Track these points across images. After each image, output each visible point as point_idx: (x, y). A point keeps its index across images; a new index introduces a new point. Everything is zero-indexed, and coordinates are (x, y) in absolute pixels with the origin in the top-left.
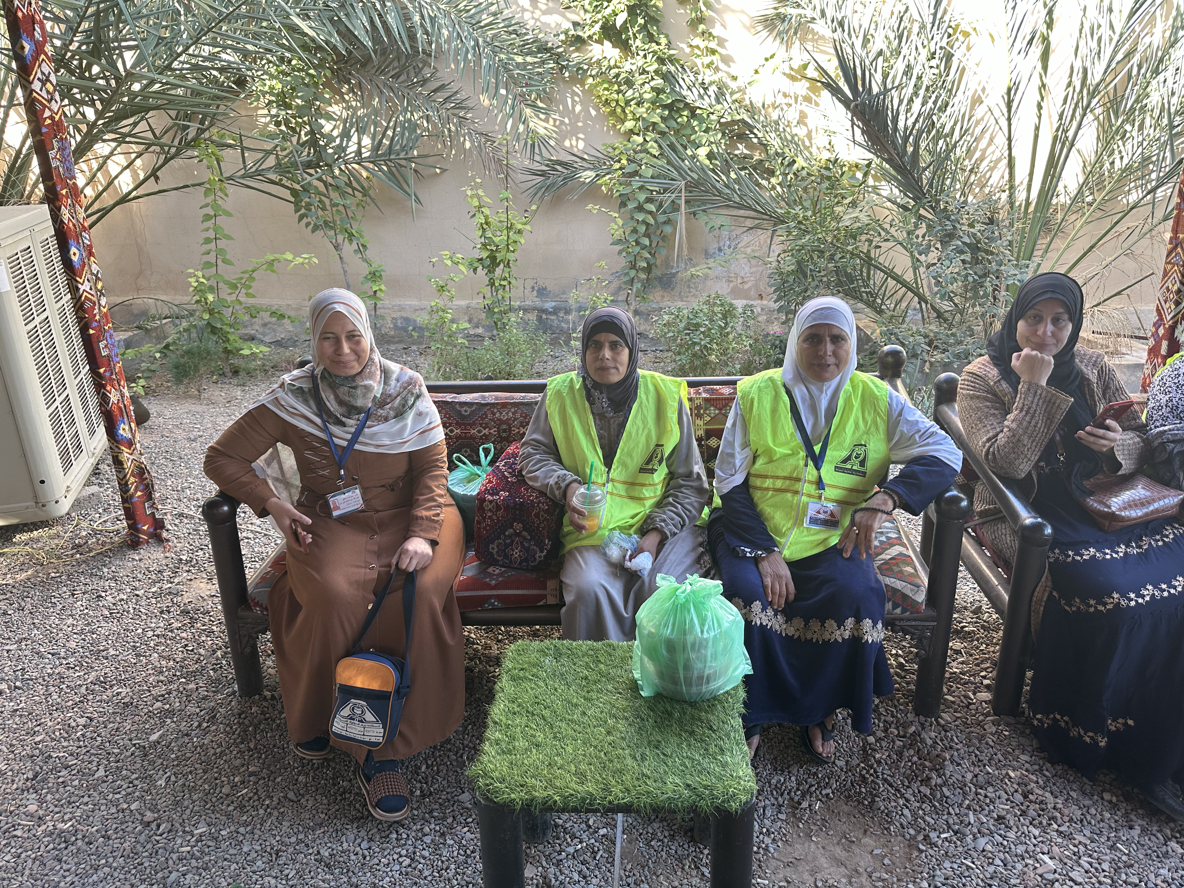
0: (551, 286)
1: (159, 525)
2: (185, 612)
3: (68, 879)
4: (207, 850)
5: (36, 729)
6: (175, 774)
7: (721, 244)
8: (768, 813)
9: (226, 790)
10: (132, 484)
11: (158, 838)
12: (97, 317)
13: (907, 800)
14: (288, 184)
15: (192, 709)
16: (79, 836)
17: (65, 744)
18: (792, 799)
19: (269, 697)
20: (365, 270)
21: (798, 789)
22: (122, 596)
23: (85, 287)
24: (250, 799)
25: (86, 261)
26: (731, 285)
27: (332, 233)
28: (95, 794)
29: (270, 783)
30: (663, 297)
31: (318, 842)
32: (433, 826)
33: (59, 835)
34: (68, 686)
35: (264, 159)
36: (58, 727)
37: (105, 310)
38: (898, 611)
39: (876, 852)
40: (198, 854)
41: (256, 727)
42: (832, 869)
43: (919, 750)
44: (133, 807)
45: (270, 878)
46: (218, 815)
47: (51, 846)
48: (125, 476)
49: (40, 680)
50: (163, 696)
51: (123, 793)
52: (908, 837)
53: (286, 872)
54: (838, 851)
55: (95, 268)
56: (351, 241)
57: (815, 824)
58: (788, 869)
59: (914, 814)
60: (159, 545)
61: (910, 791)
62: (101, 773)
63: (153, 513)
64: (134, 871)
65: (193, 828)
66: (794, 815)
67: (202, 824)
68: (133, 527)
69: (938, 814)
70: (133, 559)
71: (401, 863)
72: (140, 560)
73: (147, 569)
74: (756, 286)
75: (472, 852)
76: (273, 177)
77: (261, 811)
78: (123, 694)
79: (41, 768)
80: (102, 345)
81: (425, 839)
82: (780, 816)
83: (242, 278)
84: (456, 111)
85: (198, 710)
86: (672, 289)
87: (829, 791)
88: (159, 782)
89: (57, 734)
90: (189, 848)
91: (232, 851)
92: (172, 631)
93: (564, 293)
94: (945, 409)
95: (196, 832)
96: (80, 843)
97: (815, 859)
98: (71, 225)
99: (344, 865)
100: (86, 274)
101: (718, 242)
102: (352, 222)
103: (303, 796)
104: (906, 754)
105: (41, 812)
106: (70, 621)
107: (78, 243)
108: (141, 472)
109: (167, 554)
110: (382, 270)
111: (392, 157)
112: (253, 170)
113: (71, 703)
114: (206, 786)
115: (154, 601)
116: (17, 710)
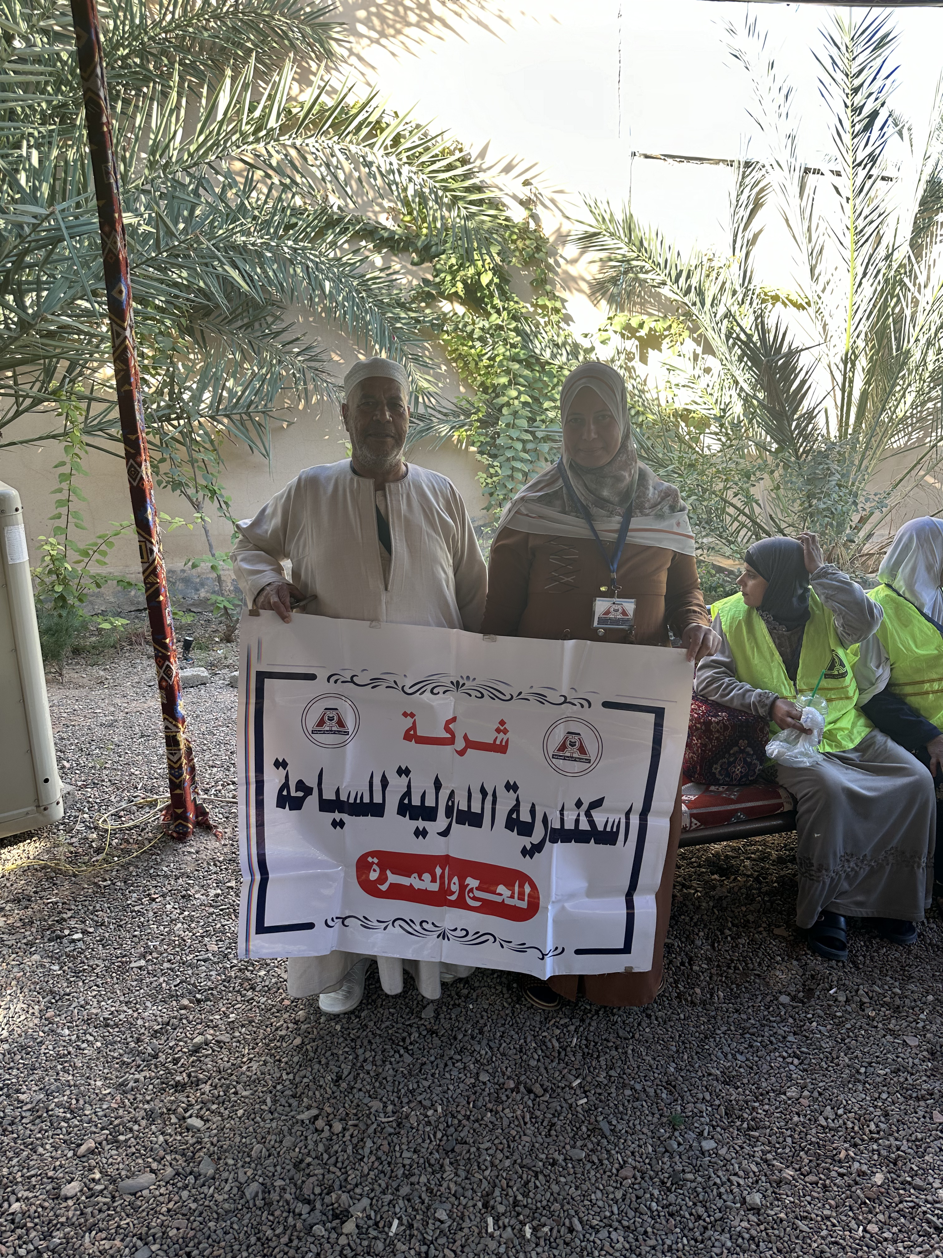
10: (185, 766)
23: (157, 549)
48: (180, 759)
56: (212, 498)
60: (208, 834)
63: (195, 799)
68: (183, 816)
70: (189, 852)
76: (114, 431)
84: (311, 364)
108: (188, 752)
111: (250, 410)
112: (94, 423)
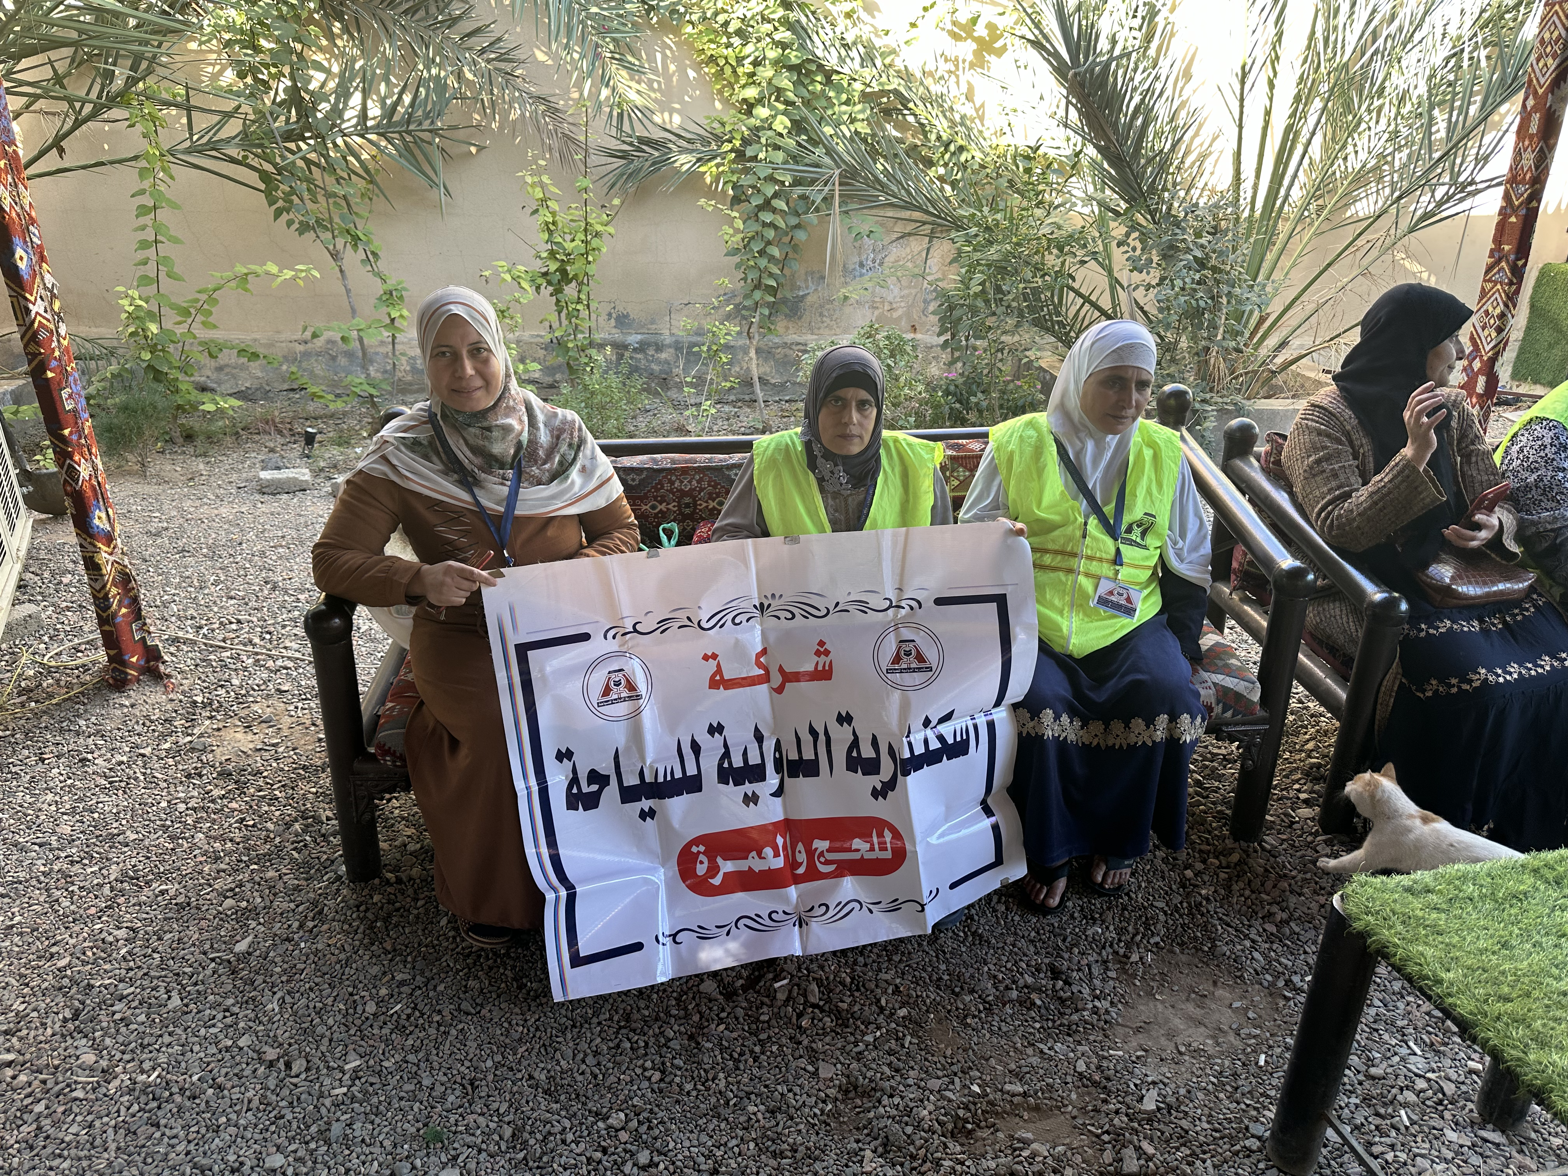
0: (634, 310)
1: (153, 655)
2: (225, 775)
3: (179, 1148)
4: (371, 1089)
5: (54, 949)
6: (289, 993)
7: (864, 257)
8: (1096, 971)
9: (371, 1008)
10: (114, 597)
11: (295, 1080)
12: (57, 354)
13: (1253, 941)
14: (255, 162)
15: (282, 904)
16: (175, 1090)
17: (107, 967)
18: (1116, 953)
19: (393, 880)
20: (379, 288)
21: (1120, 940)
22: (119, 758)
23: (37, 308)
24: (409, 1016)
25: (37, 268)
26: (876, 313)
27: (329, 235)
28: (179, 1031)
29: (431, 994)
30: (787, 328)
31: (525, 1063)
32: (676, 1028)
33: (144, 1092)
34: (80, 888)
35: (220, 125)
36: (86, 944)
37: (65, 343)
38: (1229, 714)
39: (1236, 1004)
40: (360, 1095)
41: (386, 920)
42: (1190, 1031)
43: (1250, 881)
44: (242, 1043)
45: (475, 1116)
46: (371, 1042)
47: (136, 1107)
48: (104, 586)
49: (34, 882)
50: (232, 890)
51: (220, 1025)
52: (1266, 984)
53: (495, 1106)
54: (1190, 1008)
55: (49, 280)
56: (355, 246)
57: (1153, 980)
58: (1140, 1036)
59: (1265, 956)
60: (157, 683)
61: (1254, 931)
62: (176, 1002)
63: (143, 639)
64: (273, 1128)
65: (341, 1063)
66: (1126, 972)
67: (352, 1056)
68: (117, 659)
69: (1292, 954)
70: (122, 705)
71: (649, 1079)
72: (132, 706)
73: (147, 717)
74: (908, 314)
75: (740, 1055)
76: (233, 152)
77: (432, 1031)
78: (172, 892)
79: (83, 1003)
80: (65, 394)
81: (671, 1044)
82: (1110, 974)
83: (197, 300)
84: (502, 65)
85: (292, 905)
86: (800, 318)
87: (1157, 939)
88: (270, 1006)
89: (90, 954)
90: (345, 1090)
91: (408, 1087)
92: (213, 801)
93: (653, 322)
94: (1239, 463)
95: (347, 1067)
96: (178, 1098)
97: (1167, 1021)
98: (14, 215)
99: (571, 1090)
100: (38, 288)
101: (859, 255)
102: (357, 220)
103: (482, 1005)
104: (1235, 887)
105: (104, 1063)
106: (50, 797)
107: (25, 242)
108: (125, 579)
109: (171, 696)
110: (404, 289)
111: (411, 127)
112: (204, 140)
113: (93, 911)
114: (342, 1006)
115: (171, 762)
116: (12, 926)
